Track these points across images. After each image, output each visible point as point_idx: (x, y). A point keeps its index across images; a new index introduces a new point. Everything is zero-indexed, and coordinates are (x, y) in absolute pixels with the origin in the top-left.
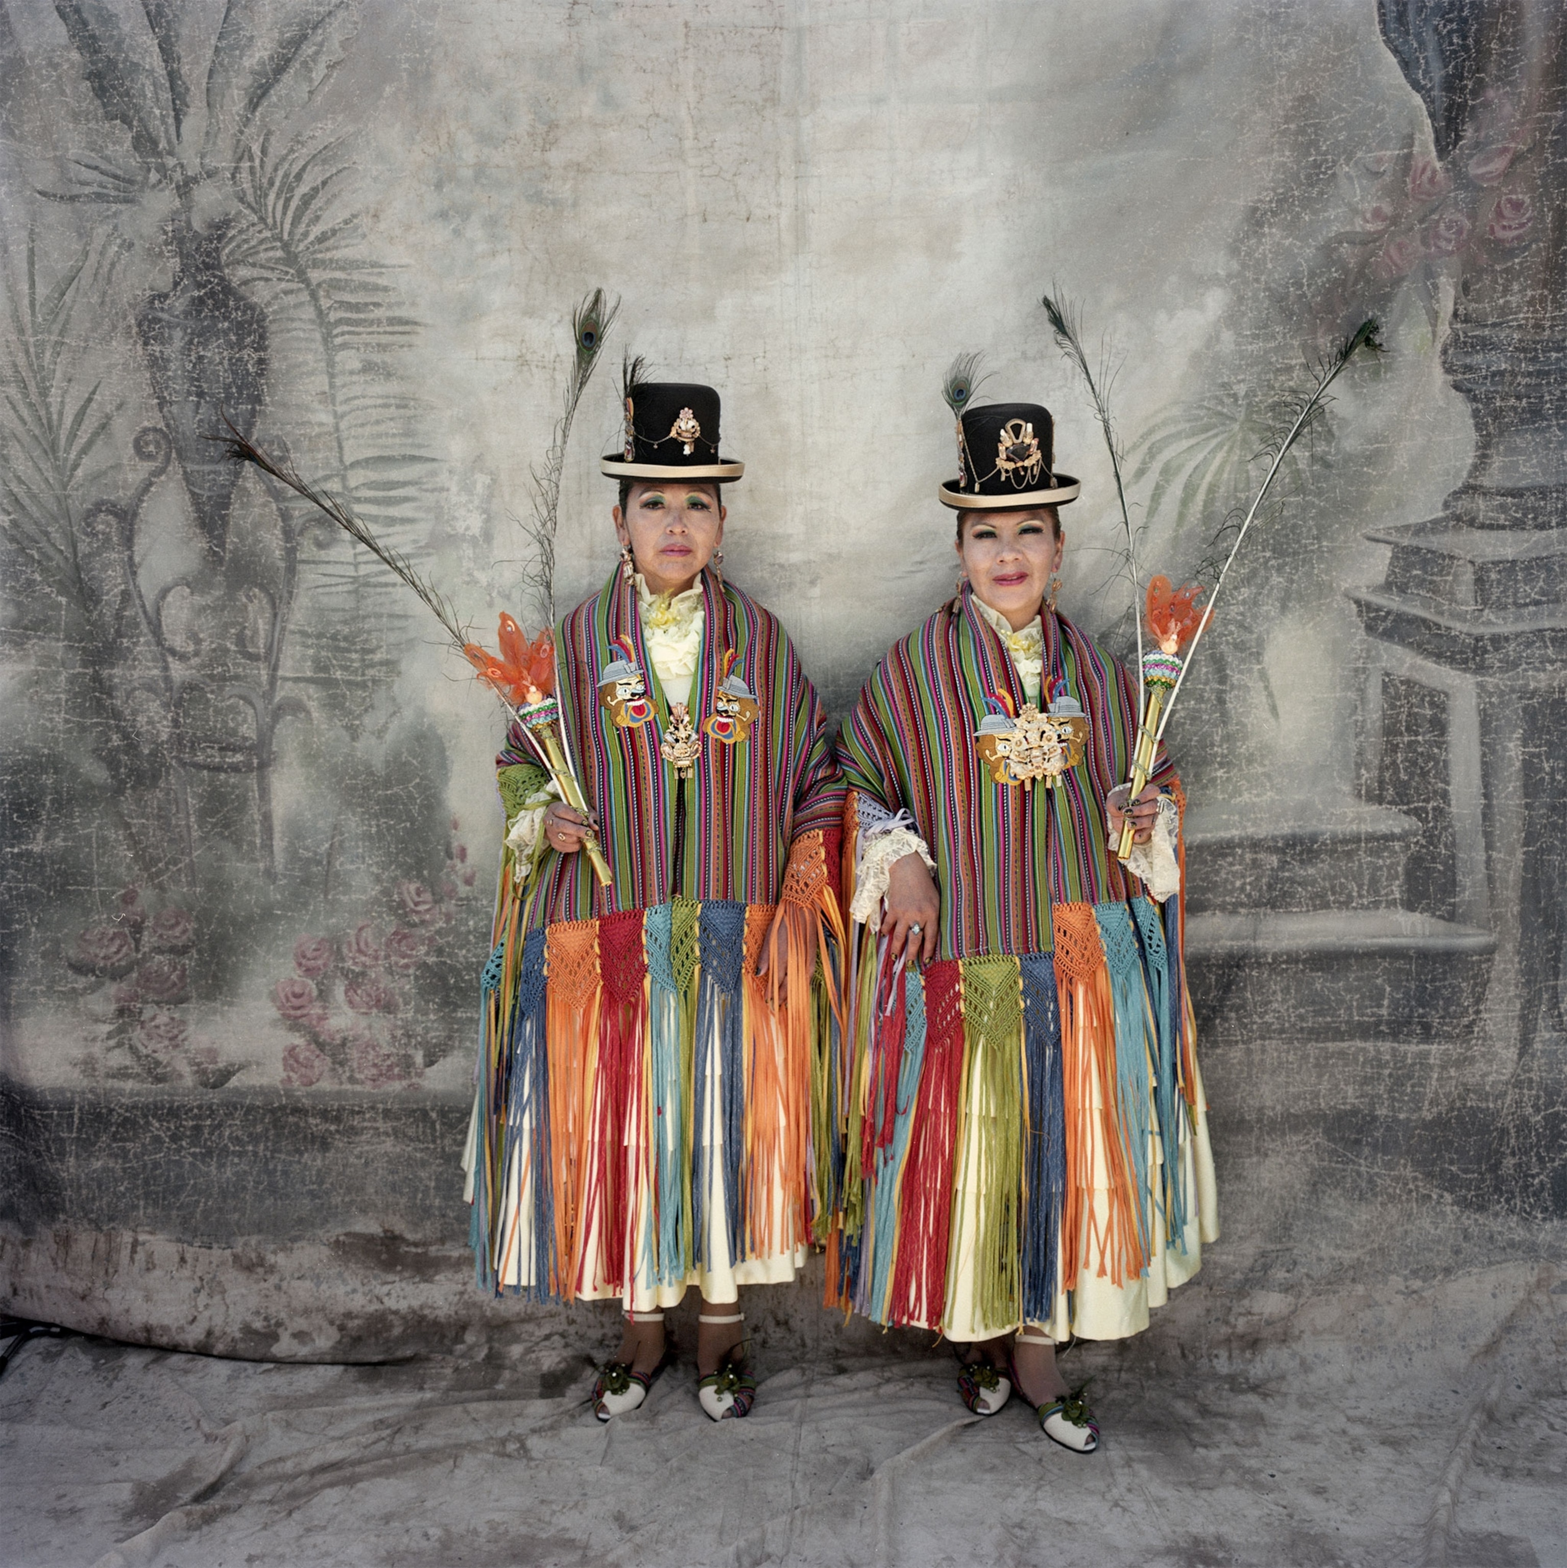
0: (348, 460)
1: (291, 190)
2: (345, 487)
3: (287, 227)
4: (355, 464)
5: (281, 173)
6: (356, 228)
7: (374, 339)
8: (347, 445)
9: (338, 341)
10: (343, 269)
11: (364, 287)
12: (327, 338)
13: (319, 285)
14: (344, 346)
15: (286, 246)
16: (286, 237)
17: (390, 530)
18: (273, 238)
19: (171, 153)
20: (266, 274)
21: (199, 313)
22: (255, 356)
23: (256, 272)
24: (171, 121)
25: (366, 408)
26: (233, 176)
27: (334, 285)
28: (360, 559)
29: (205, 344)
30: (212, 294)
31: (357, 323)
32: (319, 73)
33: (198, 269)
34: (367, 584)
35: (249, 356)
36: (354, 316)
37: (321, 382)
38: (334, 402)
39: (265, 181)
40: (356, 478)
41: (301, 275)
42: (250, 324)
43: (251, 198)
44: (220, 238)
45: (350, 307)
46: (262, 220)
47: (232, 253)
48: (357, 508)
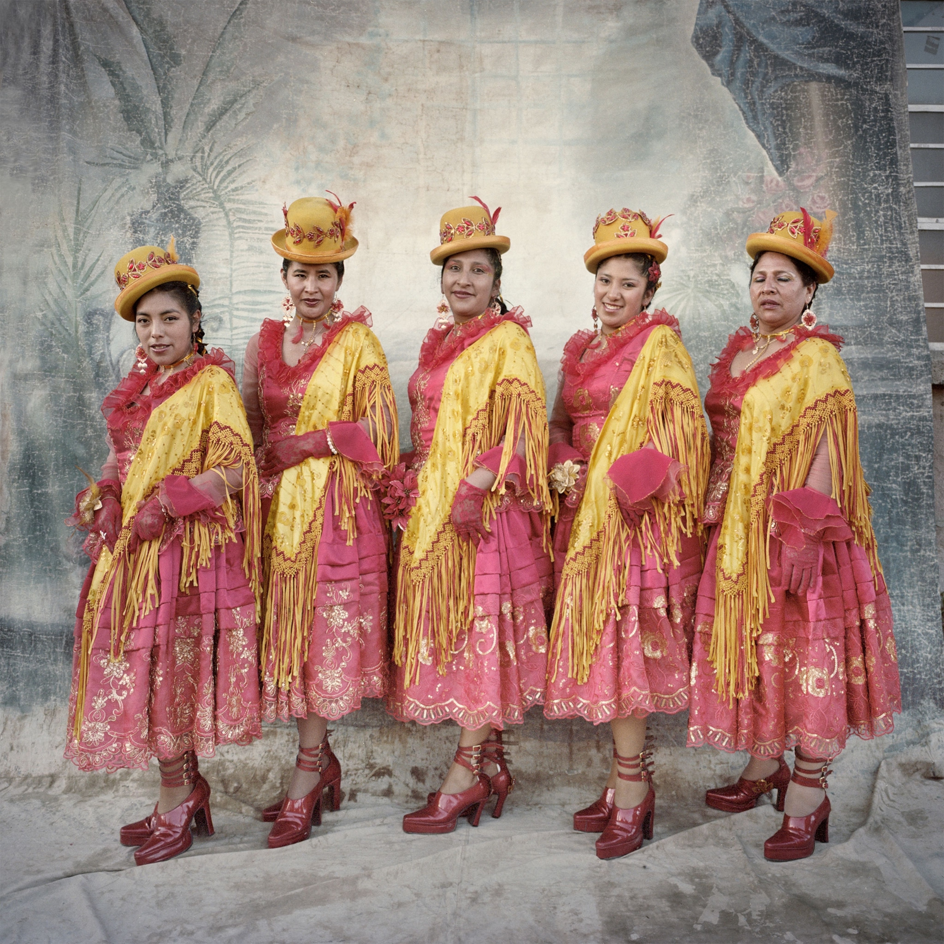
0: (234, 290)
1: (222, 167)
2: (231, 303)
3: (217, 183)
4: (239, 292)
5: (218, 160)
6: (253, 186)
7: (256, 236)
8: (235, 284)
9: (236, 236)
10: (244, 204)
11: (254, 212)
12: (231, 234)
13: (230, 210)
14: (240, 238)
15: (215, 192)
16: (215, 188)
17: (253, 324)
18: (209, 188)
19: (161, 148)
20: (204, 204)
21: (164, 220)
22: (191, 241)
23: (199, 203)
24: (163, 134)
25: (248, 267)
26: (192, 160)
27: (238, 210)
28: (234, 337)
29: (165, 235)
30: (172, 211)
31: (248, 228)
32: (241, 116)
33: (166, 199)
34: (237, 350)
35: (188, 240)
36: (247, 225)
37: (226, 254)
38: (231, 264)
39: (209, 163)
40: (236, 299)
41: (221, 205)
42: (191, 226)
43: (199, 170)
44: (181, 188)
45: (245, 220)
46: (204, 179)
47: (187, 194)
48: (235, 313)
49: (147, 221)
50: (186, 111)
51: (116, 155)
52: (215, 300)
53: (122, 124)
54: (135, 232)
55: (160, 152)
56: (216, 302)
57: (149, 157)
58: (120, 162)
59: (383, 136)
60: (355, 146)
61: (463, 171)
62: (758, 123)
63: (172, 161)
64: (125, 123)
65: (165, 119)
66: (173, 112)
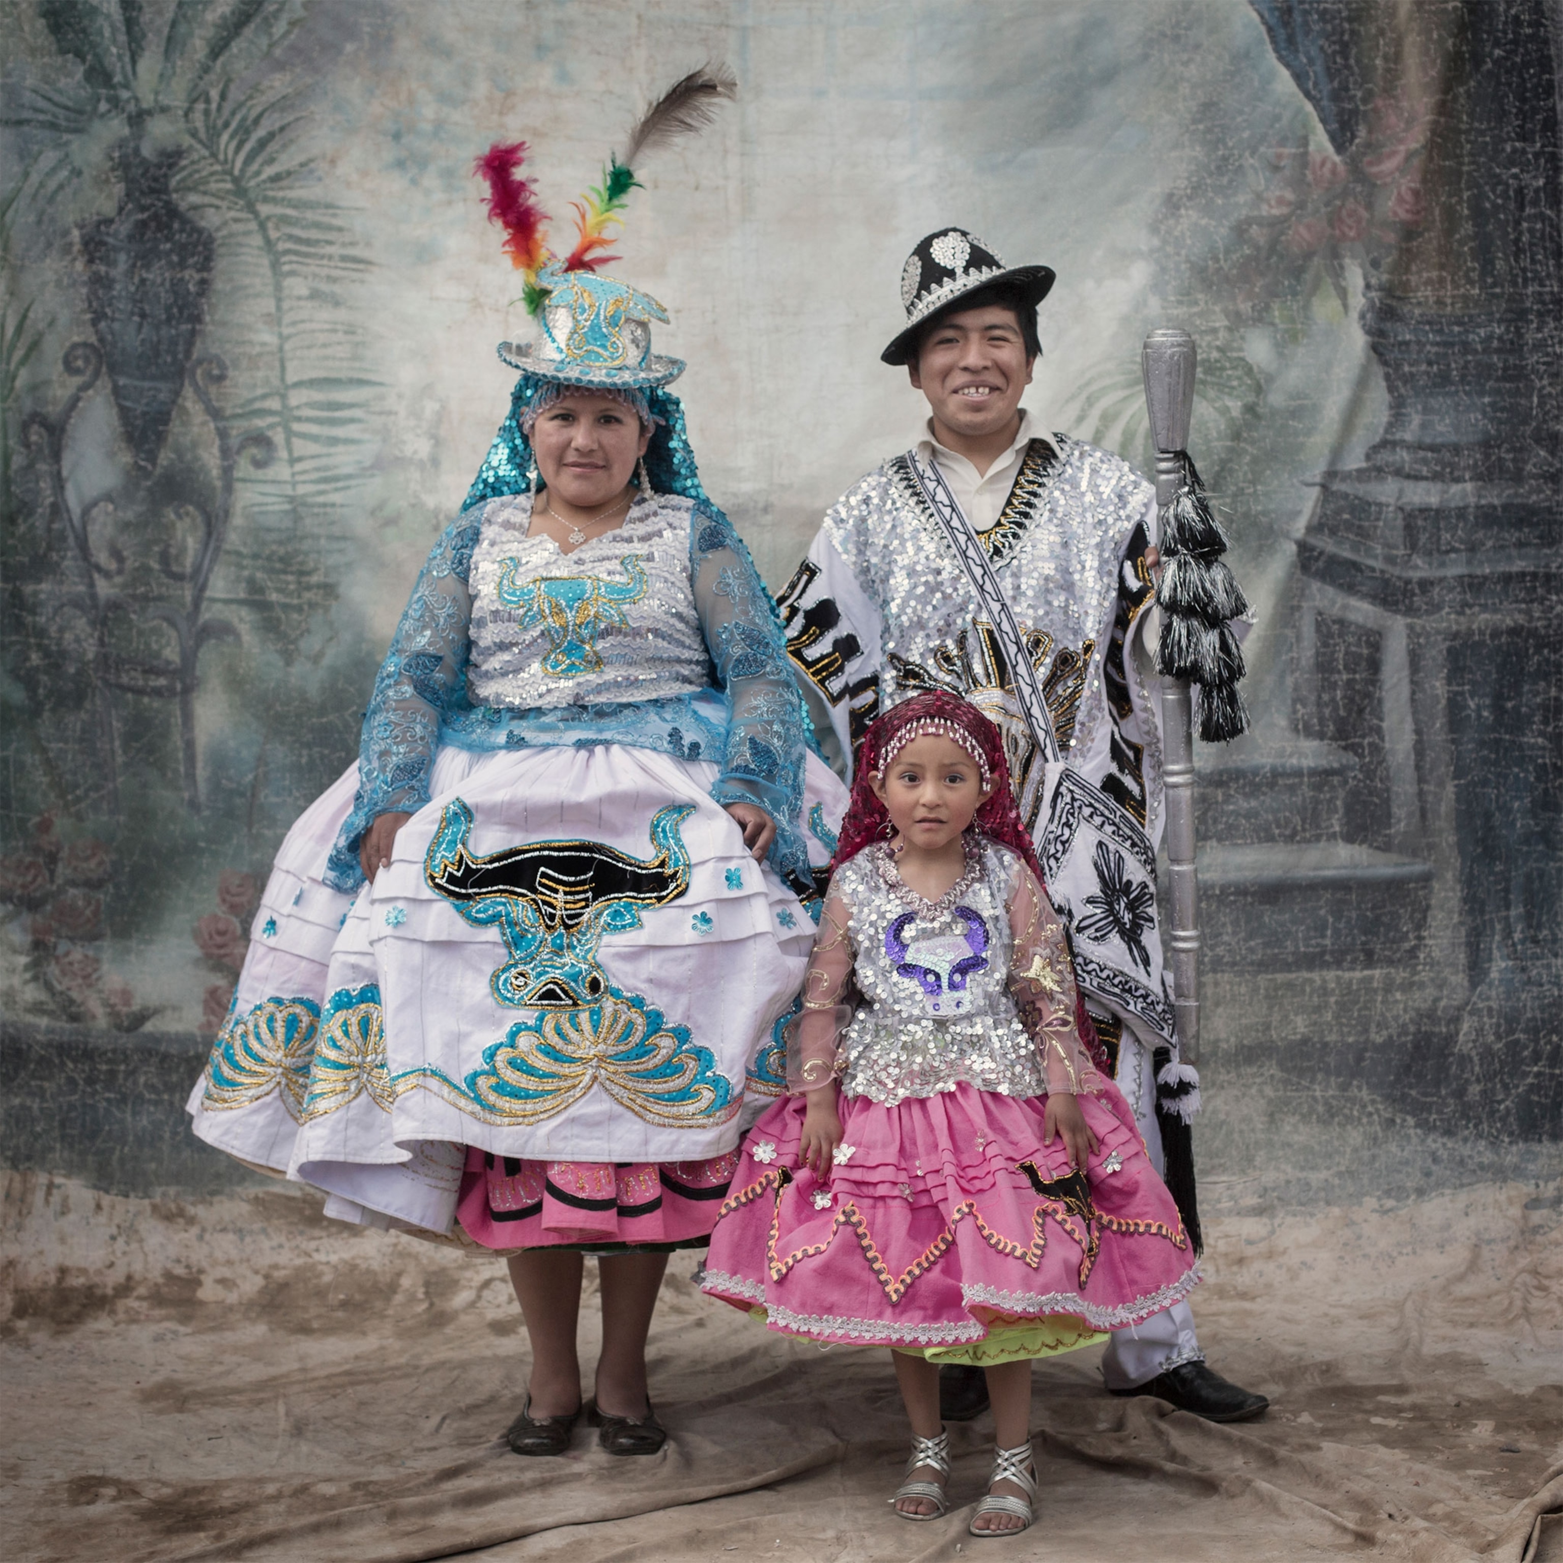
0: (291, 378)
1: (248, 132)
2: (285, 406)
3: (239, 164)
4: (298, 385)
5: (238, 117)
6: (311, 172)
7: (324, 272)
8: (290, 366)
9: (286, 268)
10: (295, 207)
11: (317, 225)
12: (275, 265)
13: (268, 218)
14: (292, 273)
15: (236, 181)
16: (236, 172)
17: (332, 450)
18: (225, 172)
19: (126, 86)
20: (217, 202)
21: (142, 235)
22: (197, 277)
23: (206, 200)
24: (127, 59)
25: (313, 331)
26: (186, 115)
27: (284, 220)
28: (299, 478)
29: (147, 266)
30: (155, 217)
32: (280, 28)
34: (304, 504)
35: (191, 276)
36: (304, 249)
37: (268, 305)
38: (279, 324)
39: (220, 123)
40: (298, 397)
41: (250, 207)
42: (195, 246)
43: (202, 134)
44: (170, 167)
45: (299, 240)
46: (214, 155)
47: (183, 180)
48: (296, 427)
49: (110, 240)
50: (169, 15)
51: (41, 103)
52: (255, 399)
53: (46, 40)
54: (91, 261)
55: (125, 94)
56: (257, 405)
57: (103, 106)
58: (49, 117)
59: (564, 76)
60: (509, 93)
61: (726, 151)
62: (1297, 51)
63: (150, 113)
64: (52, 38)
65: (129, 32)
66: (145, 18)
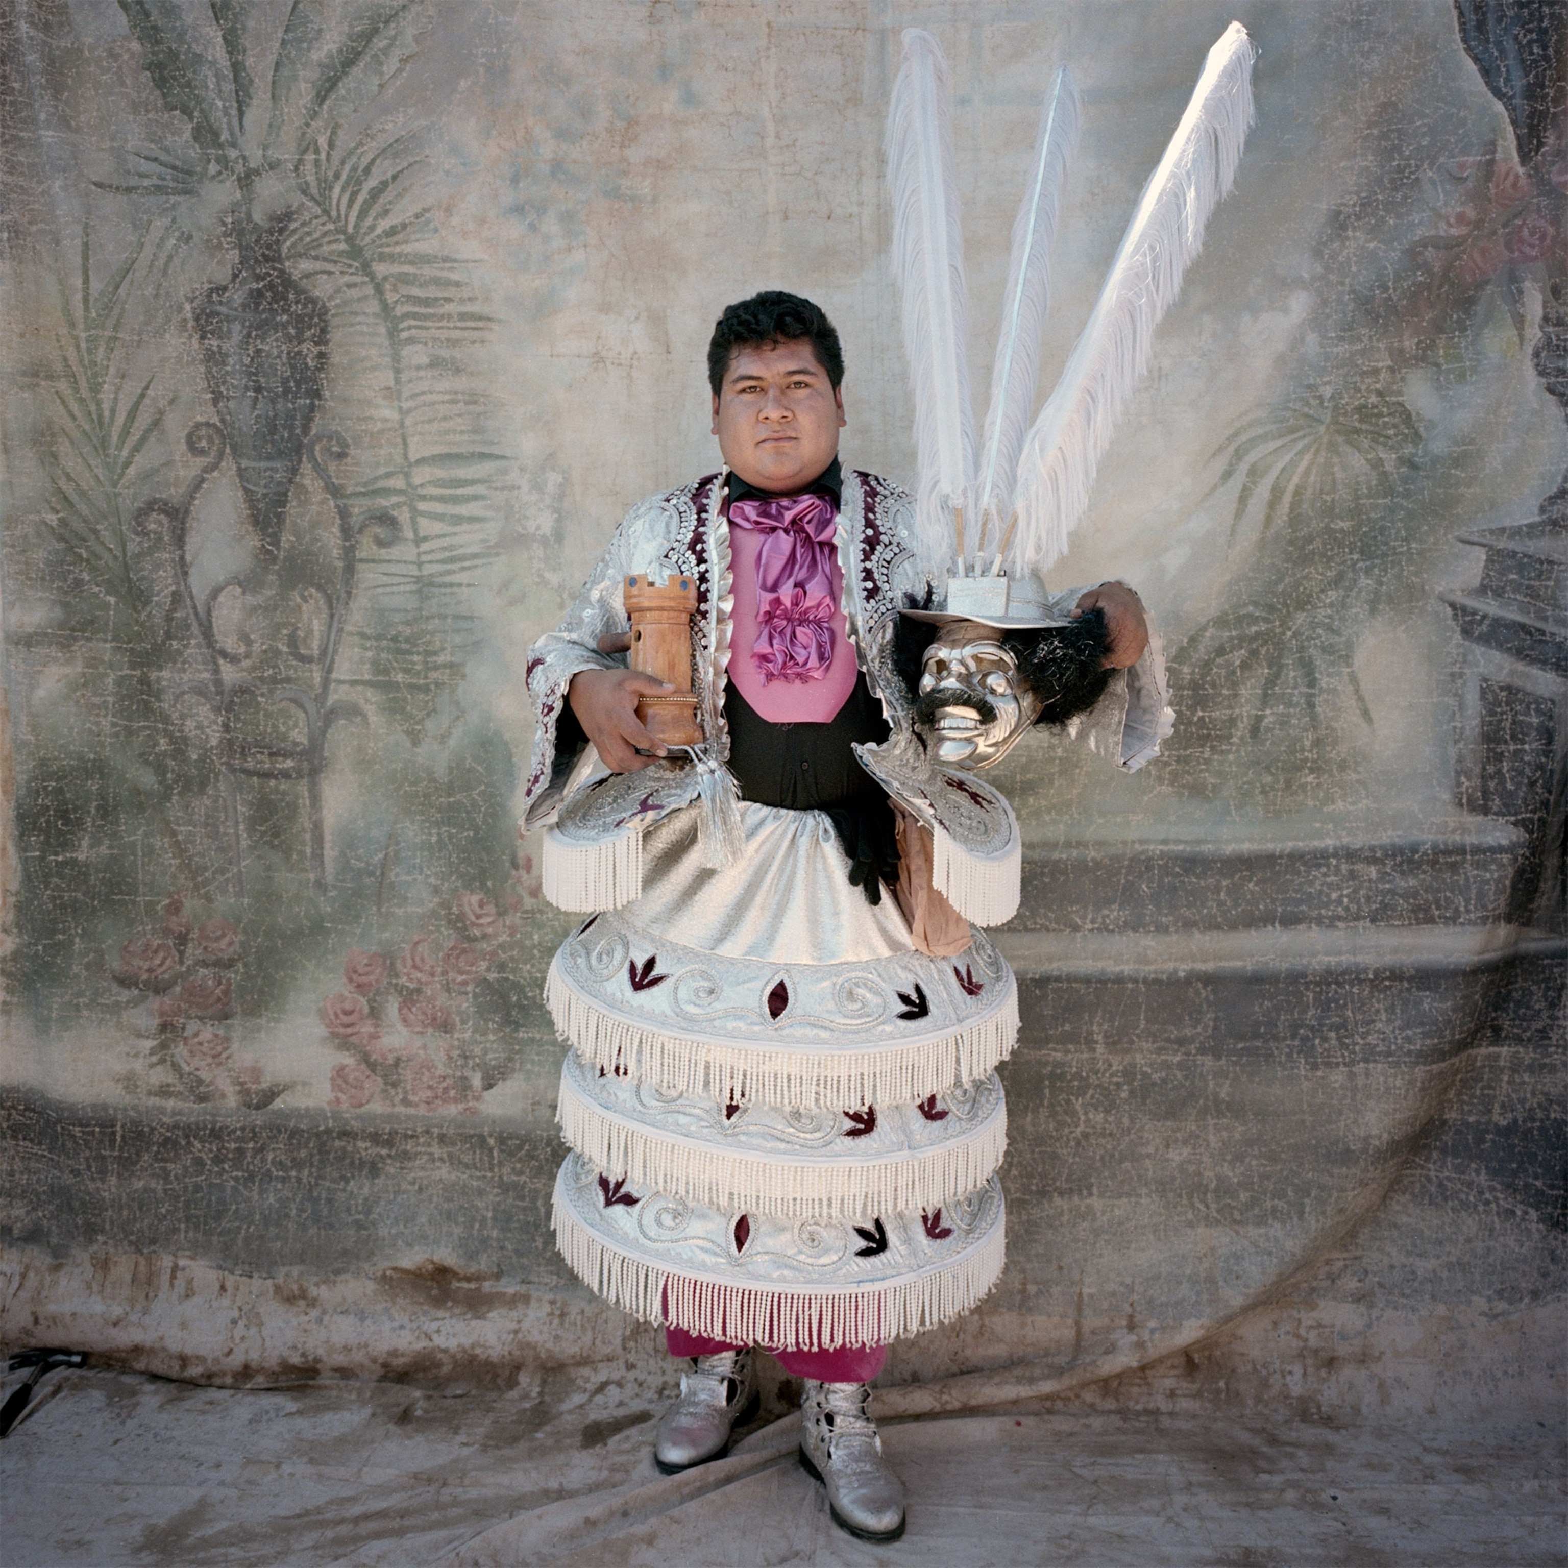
0: (413, 457)
1: (358, 184)
2: (409, 484)
3: (352, 219)
4: (421, 461)
5: (348, 167)
6: (428, 223)
7: (443, 334)
8: (413, 441)
9: (404, 335)
10: (412, 263)
11: (435, 282)
12: (393, 333)
13: (385, 279)
14: (411, 340)
15: (350, 239)
16: (350, 230)
17: (457, 529)
18: (337, 231)
20: (329, 267)
21: (257, 305)
22: (315, 350)
23: (319, 265)
24: (234, 112)
25: (434, 403)
26: (296, 169)
27: (402, 279)
28: (424, 558)
29: (263, 338)
30: (271, 287)
31: (425, 317)
32: (390, 65)
33: (257, 261)
34: (431, 584)
35: (309, 350)
37: (386, 377)
38: (399, 399)
39: (331, 174)
40: (421, 475)
41: (366, 268)
42: (311, 317)
43: (314, 191)
44: (281, 231)
45: (418, 301)
46: (326, 212)
47: (294, 245)
48: (422, 506)
49: (223, 310)
50: (273, 57)
51: (146, 166)
52: (377, 479)
53: (150, 94)
54: (204, 335)
55: (233, 154)
56: (381, 484)
57: (213, 168)
58: (155, 180)
60: (632, 122)
63: (258, 172)
64: (157, 93)
65: (236, 79)
66: (250, 61)
